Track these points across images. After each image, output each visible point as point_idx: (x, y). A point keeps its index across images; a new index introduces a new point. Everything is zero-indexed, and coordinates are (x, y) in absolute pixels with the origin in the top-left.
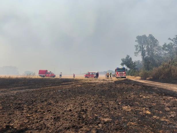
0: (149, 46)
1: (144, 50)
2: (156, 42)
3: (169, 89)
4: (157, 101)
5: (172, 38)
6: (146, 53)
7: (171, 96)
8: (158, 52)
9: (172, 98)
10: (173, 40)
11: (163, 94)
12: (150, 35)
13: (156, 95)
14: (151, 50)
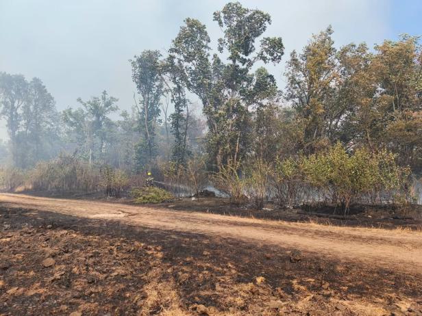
0: (31, 107)
1: (17, 113)
2: (48, 101)
3: (66, 213)
4: (29, 247)
5: (85, 101)
6: (23, 122)
7: (65, 229)
8: (52, 126)
9: (66, 232)
10: (87, 105)
11: (48, 226)
12: (36, 80)
13: (30, 231)
14: (35, 117)
